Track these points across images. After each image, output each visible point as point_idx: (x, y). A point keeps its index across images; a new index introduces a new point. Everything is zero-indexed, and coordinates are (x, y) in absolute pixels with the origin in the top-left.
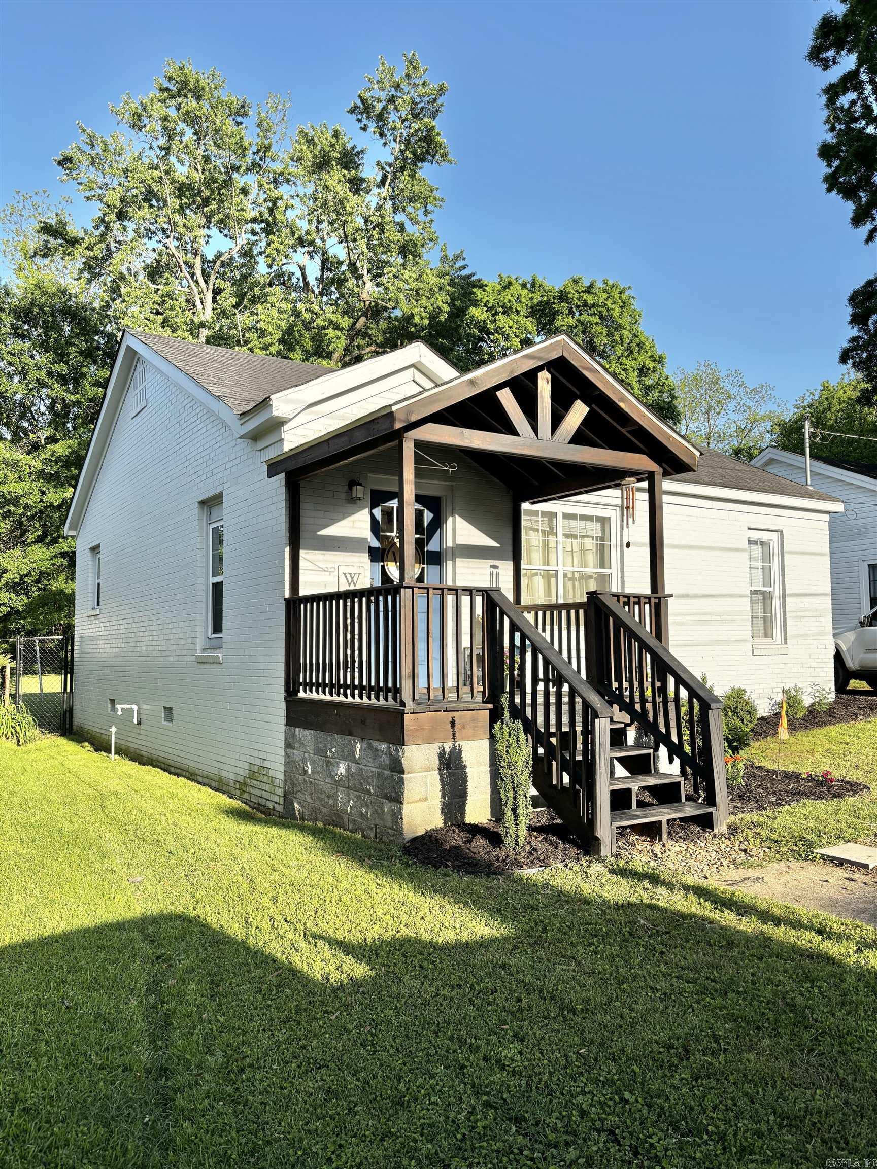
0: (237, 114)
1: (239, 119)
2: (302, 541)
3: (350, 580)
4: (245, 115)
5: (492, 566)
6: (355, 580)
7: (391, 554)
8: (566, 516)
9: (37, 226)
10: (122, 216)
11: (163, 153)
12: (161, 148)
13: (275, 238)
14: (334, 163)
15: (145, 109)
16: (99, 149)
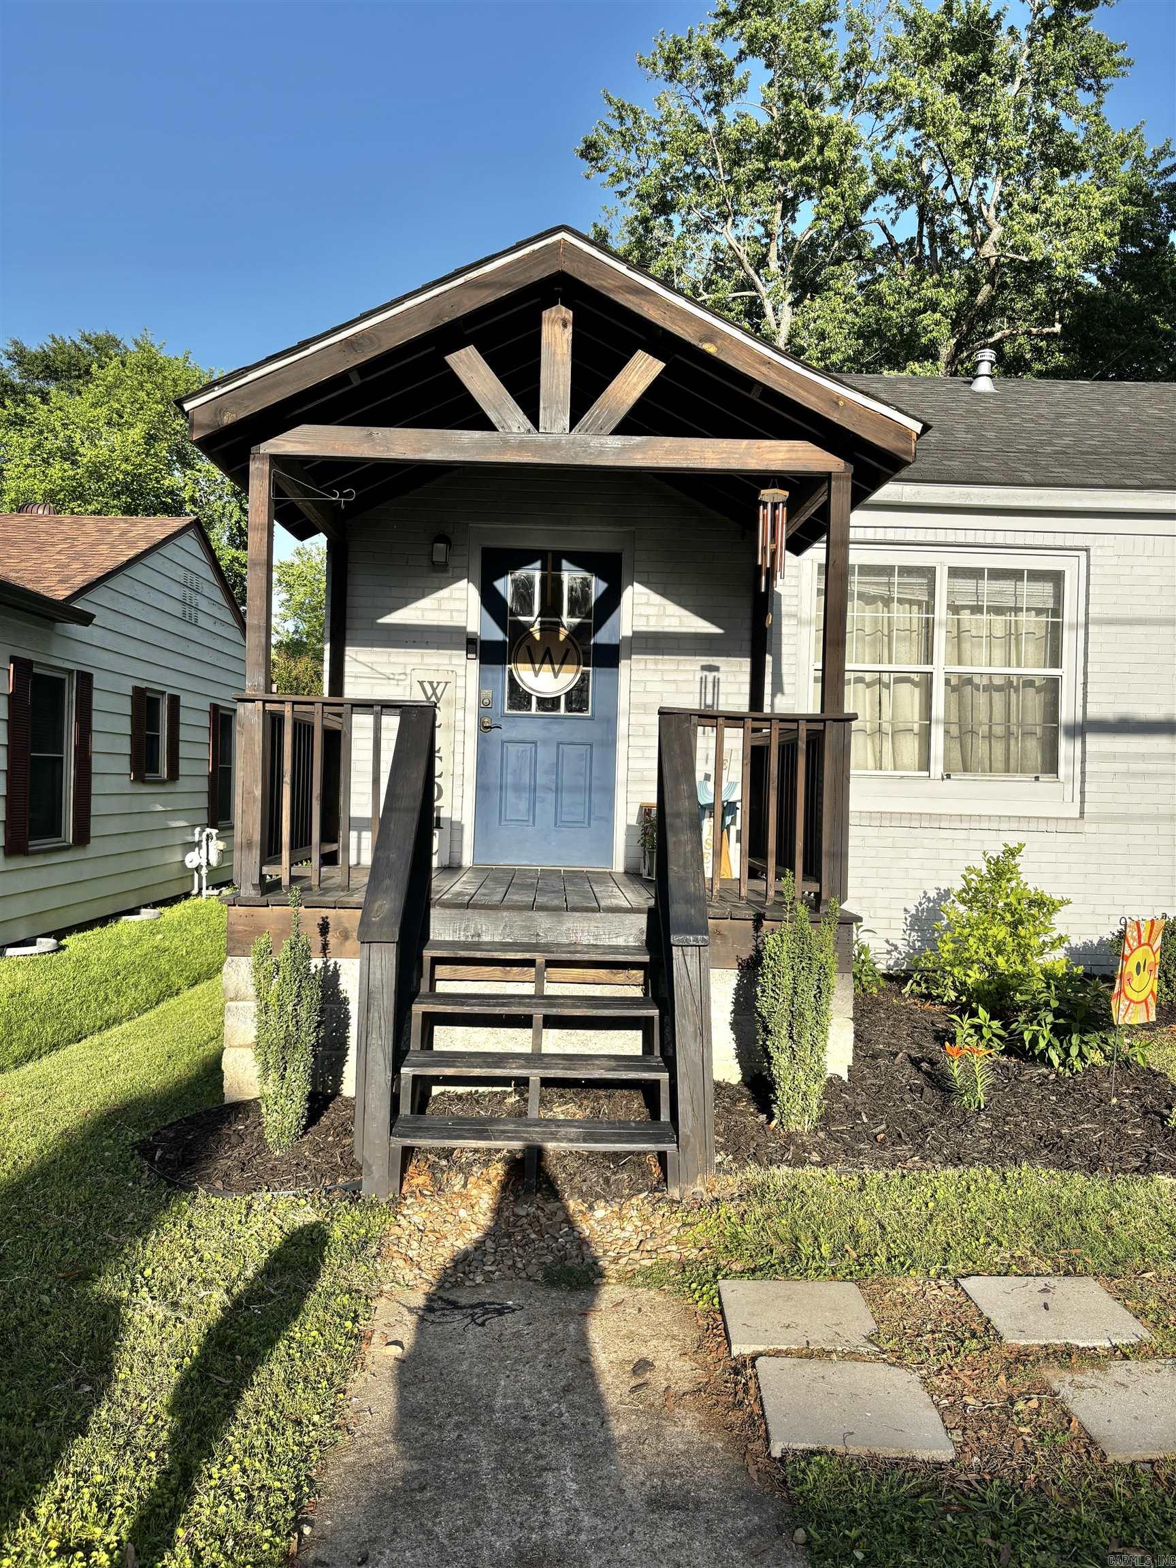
0: (822, 20)
1: (826, 27)
3: (430, 692)
4: (833, 17)
5: (704, 668)
6: (439, 692)
7: (523, 650)
8: (955, 572)
10: (665, 207)
11: (712, 105)
12: (707, 99)
13: (830, 189)
14: (947, 50)
15: (680, 51)
16: (629, 123)
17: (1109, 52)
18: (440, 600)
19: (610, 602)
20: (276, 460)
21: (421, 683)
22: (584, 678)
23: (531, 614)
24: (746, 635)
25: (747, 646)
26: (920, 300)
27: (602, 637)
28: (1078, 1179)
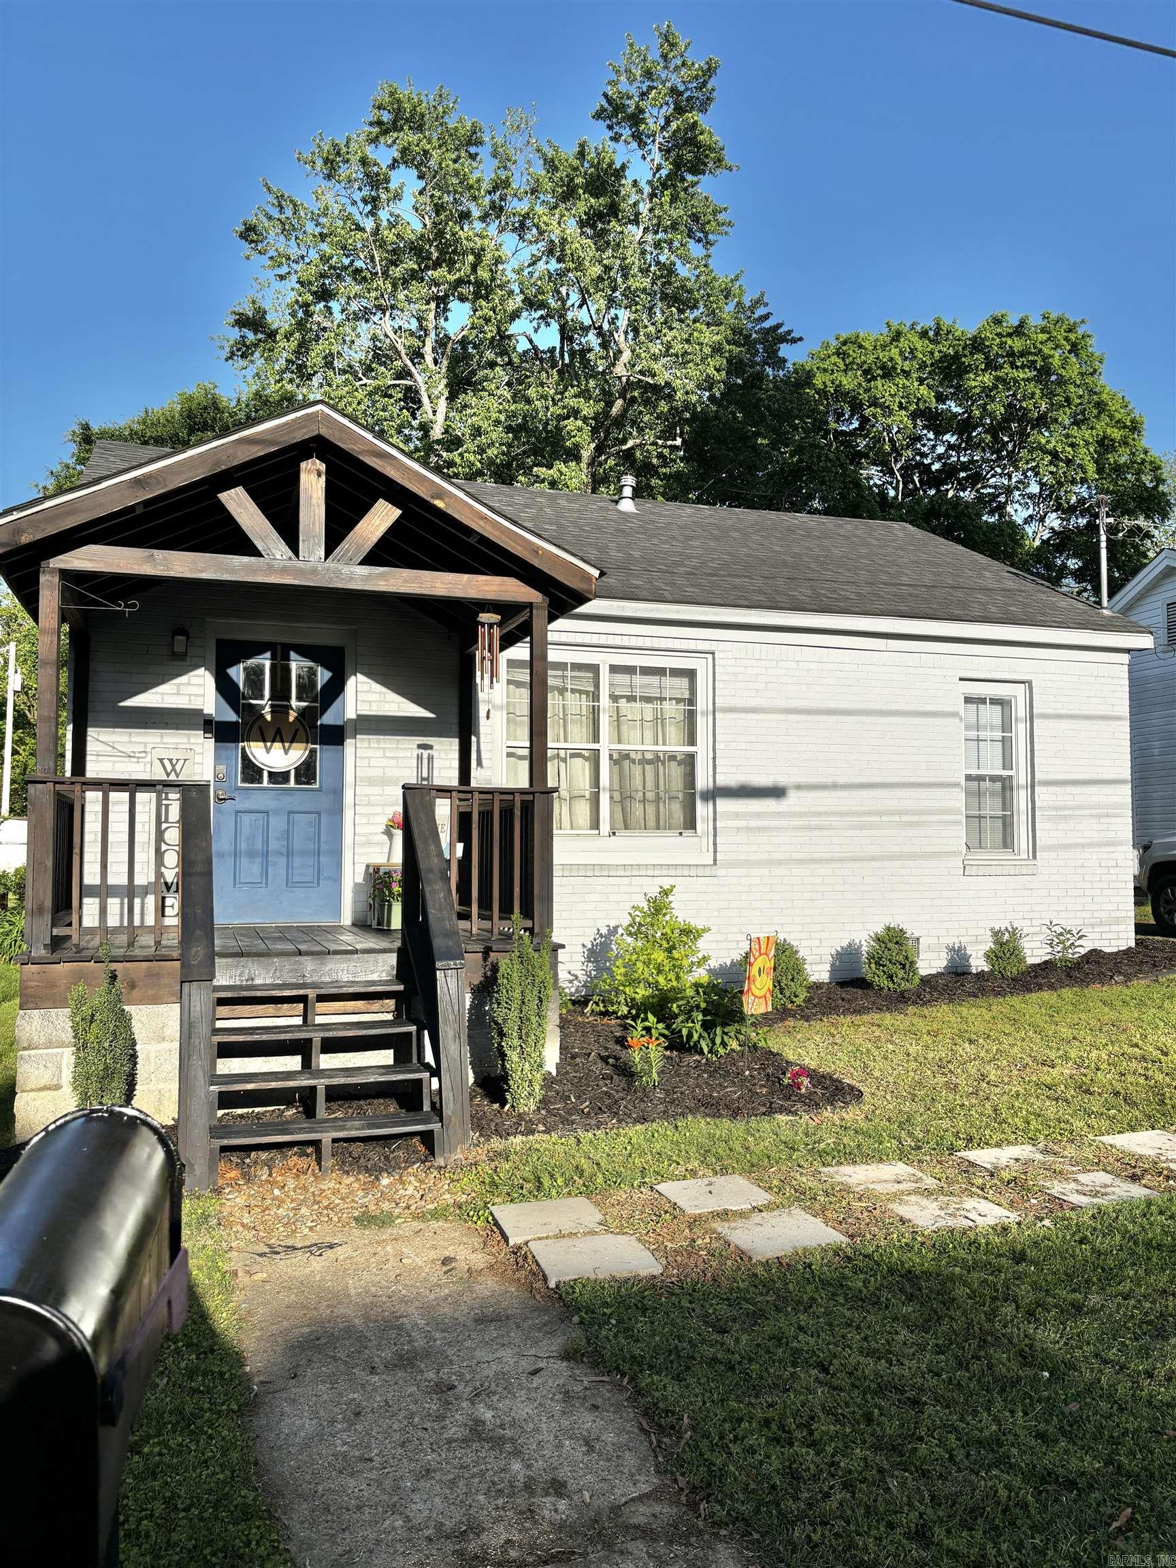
0: (469, 143)
1: (473, 150)
2: (90, 716)
3: (169, 768)
4: (479, 143)
5: (420, 746)
6: (178, 768)
7: (255, 729)
8: (614, 669)
9: (232, 319)
10: (325, 295)
11: (369, 207)
12: (365, 201)
13: (484, 303)
14: (581, 191)
15: (338, 154)
16: (289, 212)
17: (714, 213)
18: (179, 685)
19: (335, 689)
20: (64, 574)
21: (161, 760)
22: (313, 752)
23: (262, 698)
24: (454, 719)
25: (455, 728)
26: (564, 407)
27: (328, 719)
28: (726, 1123)
